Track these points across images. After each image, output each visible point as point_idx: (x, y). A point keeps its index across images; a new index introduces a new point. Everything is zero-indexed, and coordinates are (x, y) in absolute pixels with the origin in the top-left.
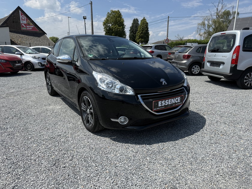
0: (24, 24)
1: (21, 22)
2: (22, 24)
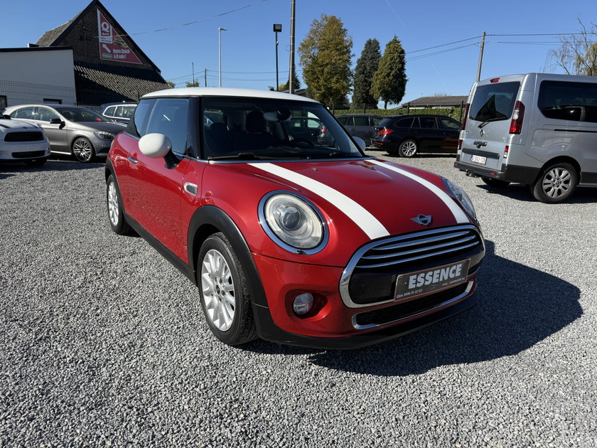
1: (100, 41)
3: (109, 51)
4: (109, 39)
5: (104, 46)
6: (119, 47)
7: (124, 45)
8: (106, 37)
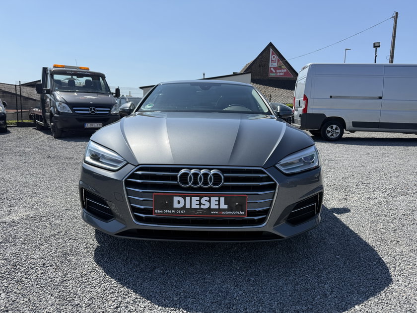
0: (274, 68)
1: (270, 66)
2: (271, 68)
3: (274, 71)
4: (275, 65)
5: (272, 69)
6: (280, 68)
7: (284, 67)
8: (273, 63)
